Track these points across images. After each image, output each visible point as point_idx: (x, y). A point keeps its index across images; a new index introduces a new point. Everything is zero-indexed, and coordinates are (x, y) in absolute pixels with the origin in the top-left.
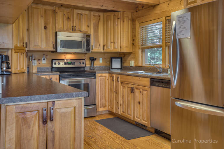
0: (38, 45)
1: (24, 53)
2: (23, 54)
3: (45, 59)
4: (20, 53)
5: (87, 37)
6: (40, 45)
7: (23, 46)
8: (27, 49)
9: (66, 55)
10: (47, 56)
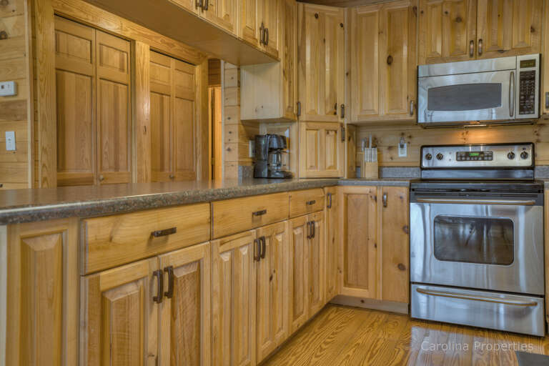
0: (371, 108)
1: (336, 132)
2: (332, 133)
3: (405, 145)
4: (323, 132)
5: (521, 67)
6: (376, 108)
7: (335, 114)
8: (346, 121)
9: (467, 132)
10: (410, 137)
